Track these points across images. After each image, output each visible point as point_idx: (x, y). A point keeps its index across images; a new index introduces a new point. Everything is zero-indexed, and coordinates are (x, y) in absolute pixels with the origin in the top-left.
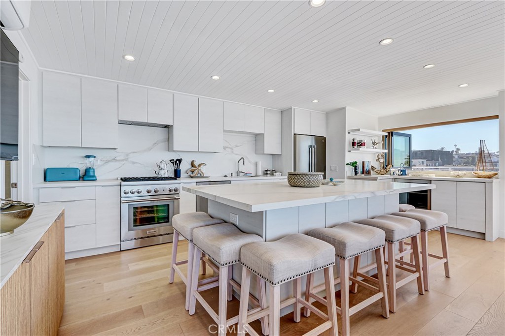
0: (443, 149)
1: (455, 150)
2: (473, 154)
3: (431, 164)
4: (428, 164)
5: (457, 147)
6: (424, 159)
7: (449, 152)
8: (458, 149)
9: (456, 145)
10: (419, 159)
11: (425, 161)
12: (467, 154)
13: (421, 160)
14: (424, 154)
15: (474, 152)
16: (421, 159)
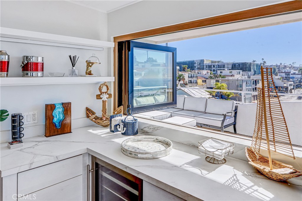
0: (254, 61)
1: (262, 63)
2: (274, 66)
3: (245, 74)
4: (243, 74)
5: (264, 61)
6: (241, 70)
7: (258, 64)
8: (265, 62)
9: (263, 59)
10: (237, 70)
11: (241, 71)
12: (271, 66)
13: (238, 71)
14: (241, 66)
15: (275, 65)
16: (239, 69)
